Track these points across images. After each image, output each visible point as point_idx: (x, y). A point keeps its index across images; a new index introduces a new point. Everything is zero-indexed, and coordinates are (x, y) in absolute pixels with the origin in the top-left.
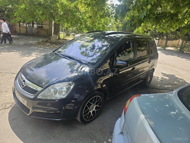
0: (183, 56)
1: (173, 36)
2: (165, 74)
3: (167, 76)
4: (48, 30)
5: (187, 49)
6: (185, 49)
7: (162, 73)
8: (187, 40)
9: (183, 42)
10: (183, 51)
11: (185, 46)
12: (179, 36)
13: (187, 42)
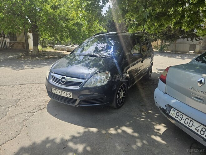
0: (166, 55)
1: (154, 38)
2: (159, 69)
3: (162, 70)
4: (23, 43)
5: (167, 48)
6: (165, 49)
7: (157, 69)
8: (165, 40)
9: (162, 42)
10: (163, 51)
11: (164, 46)
12: (158, 37)
13: (166, 42)
